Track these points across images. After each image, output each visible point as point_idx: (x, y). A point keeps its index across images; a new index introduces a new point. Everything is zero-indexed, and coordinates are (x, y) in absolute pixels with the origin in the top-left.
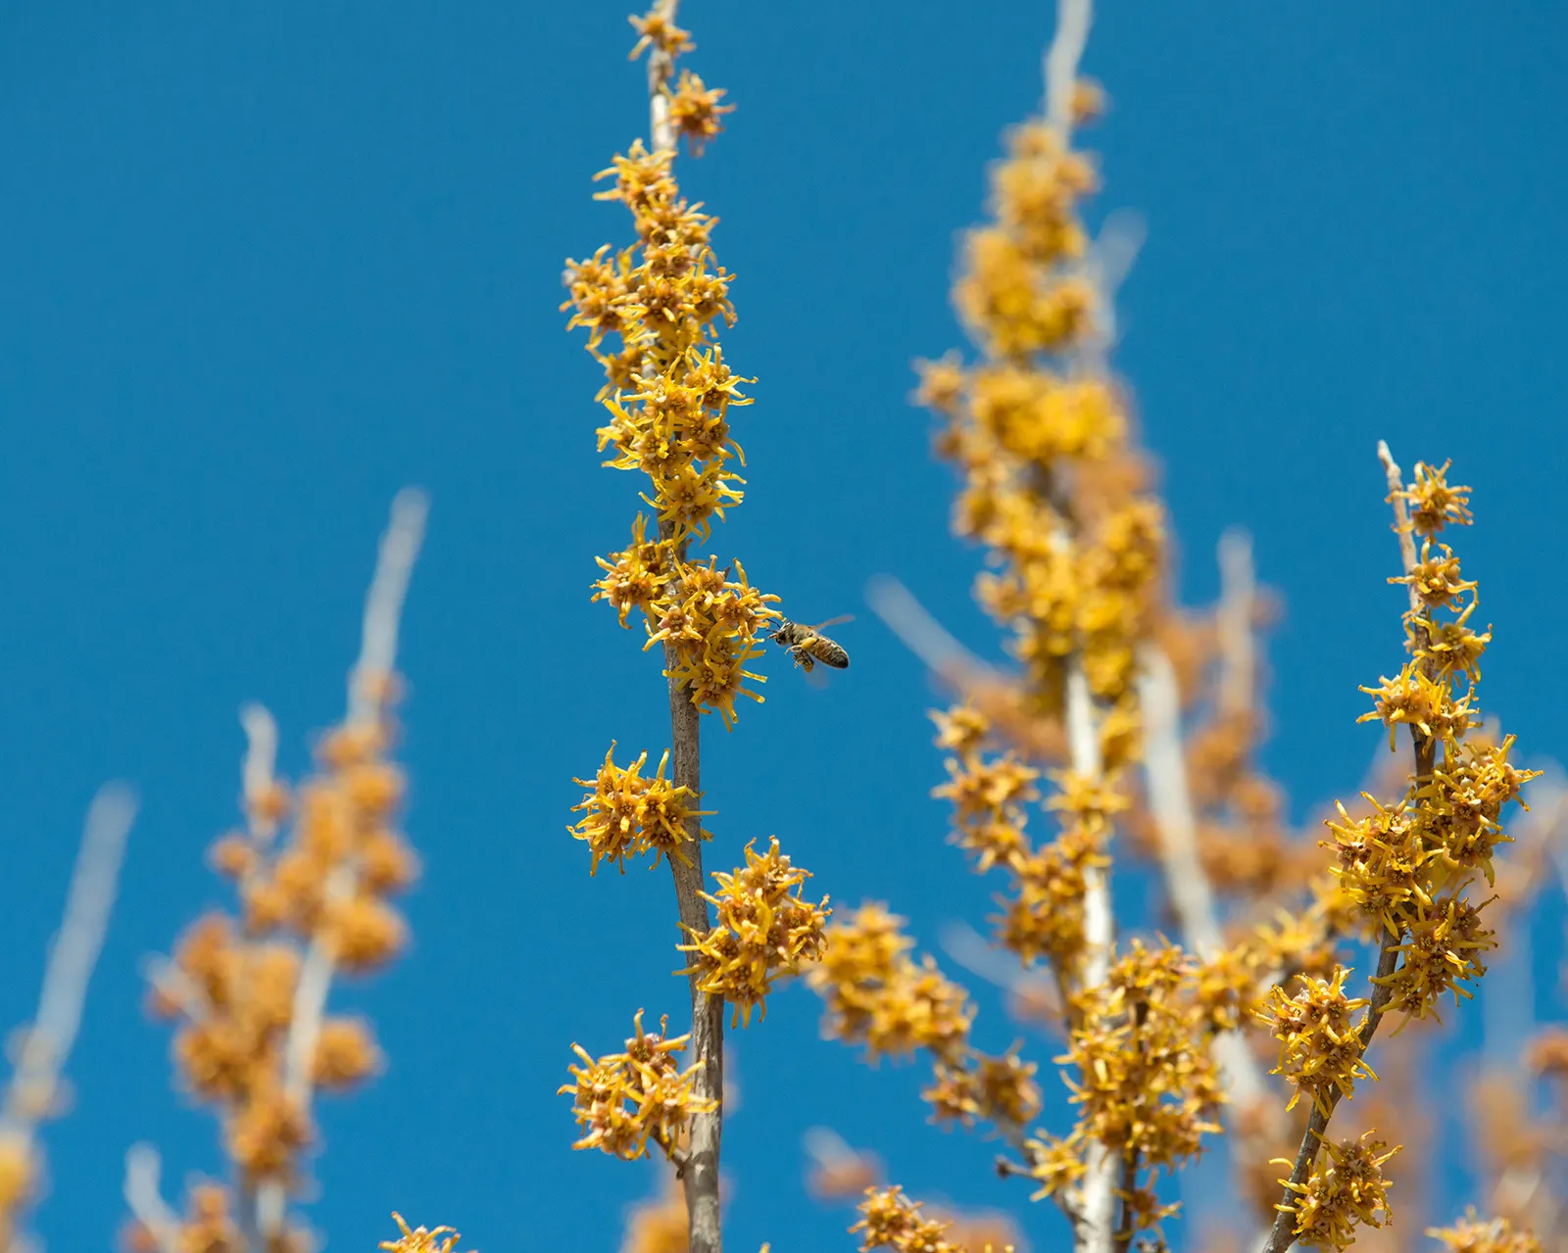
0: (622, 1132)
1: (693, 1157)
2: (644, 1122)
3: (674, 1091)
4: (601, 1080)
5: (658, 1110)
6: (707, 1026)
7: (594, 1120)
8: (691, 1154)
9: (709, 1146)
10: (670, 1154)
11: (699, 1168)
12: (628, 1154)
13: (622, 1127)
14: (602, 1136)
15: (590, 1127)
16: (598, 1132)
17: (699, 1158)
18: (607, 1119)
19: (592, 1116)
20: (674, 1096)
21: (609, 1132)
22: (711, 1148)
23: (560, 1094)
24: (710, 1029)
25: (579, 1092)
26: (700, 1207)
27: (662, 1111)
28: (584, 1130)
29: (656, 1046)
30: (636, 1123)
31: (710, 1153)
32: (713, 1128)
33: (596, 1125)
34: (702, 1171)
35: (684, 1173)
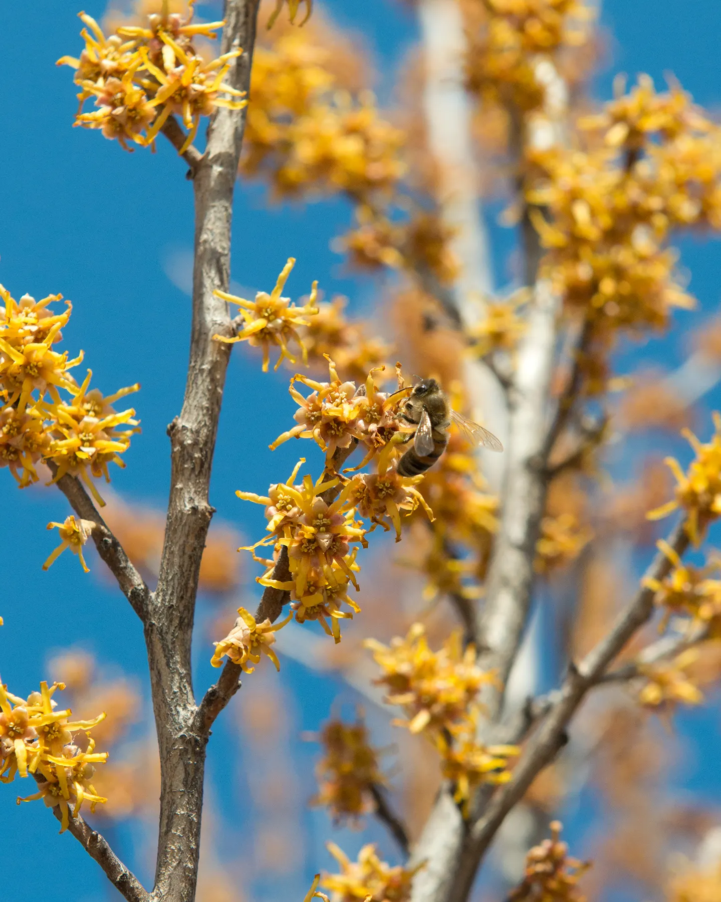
0: (133, 114)
1: (211, 156)
2: (160, 108)
3: (202, 76)
4: (110, 57)
5: (182, 95)
6: (242, 19)
7: (101, 95)
8: (208, 153)
9: (230, 147)
10: (182, 151)
11: (217, 169)
12: (138, 139)
13: (134, 109)
14: (110, 114)
15: (96, 102)
16: (105, 110)
17: (218, 158)
18: (119, 95)
19: (98, 89)
20: (201, 83)
21: (119, 110)
22: (232, 151)
23: (60, 64)
24: (245, 23)
25: (82, 66)
26: (212, 211)
27: (186, 96)
28: (90, 104)
29: (181, 28)
30: (149, 107)
31: (230, 155)
32: (236, 129)
33: (103, 101)
34: (220, 174)
35: (196, 173)
